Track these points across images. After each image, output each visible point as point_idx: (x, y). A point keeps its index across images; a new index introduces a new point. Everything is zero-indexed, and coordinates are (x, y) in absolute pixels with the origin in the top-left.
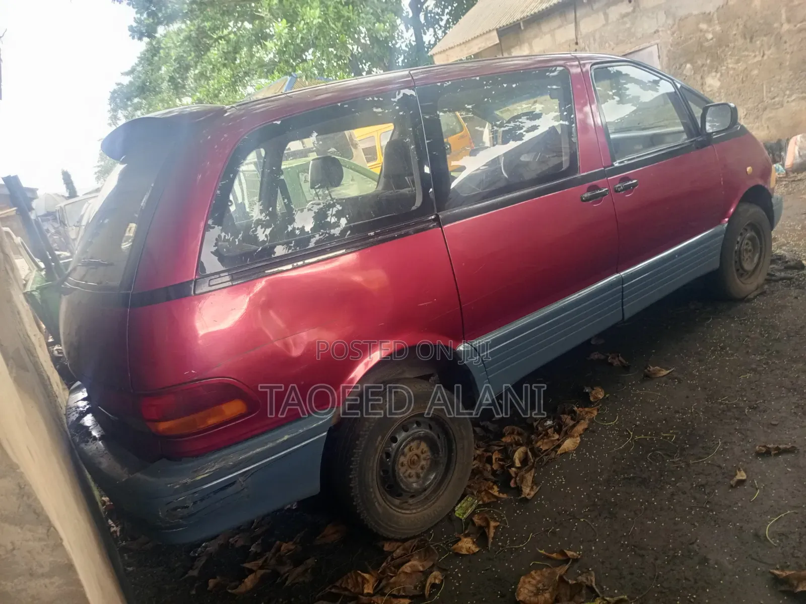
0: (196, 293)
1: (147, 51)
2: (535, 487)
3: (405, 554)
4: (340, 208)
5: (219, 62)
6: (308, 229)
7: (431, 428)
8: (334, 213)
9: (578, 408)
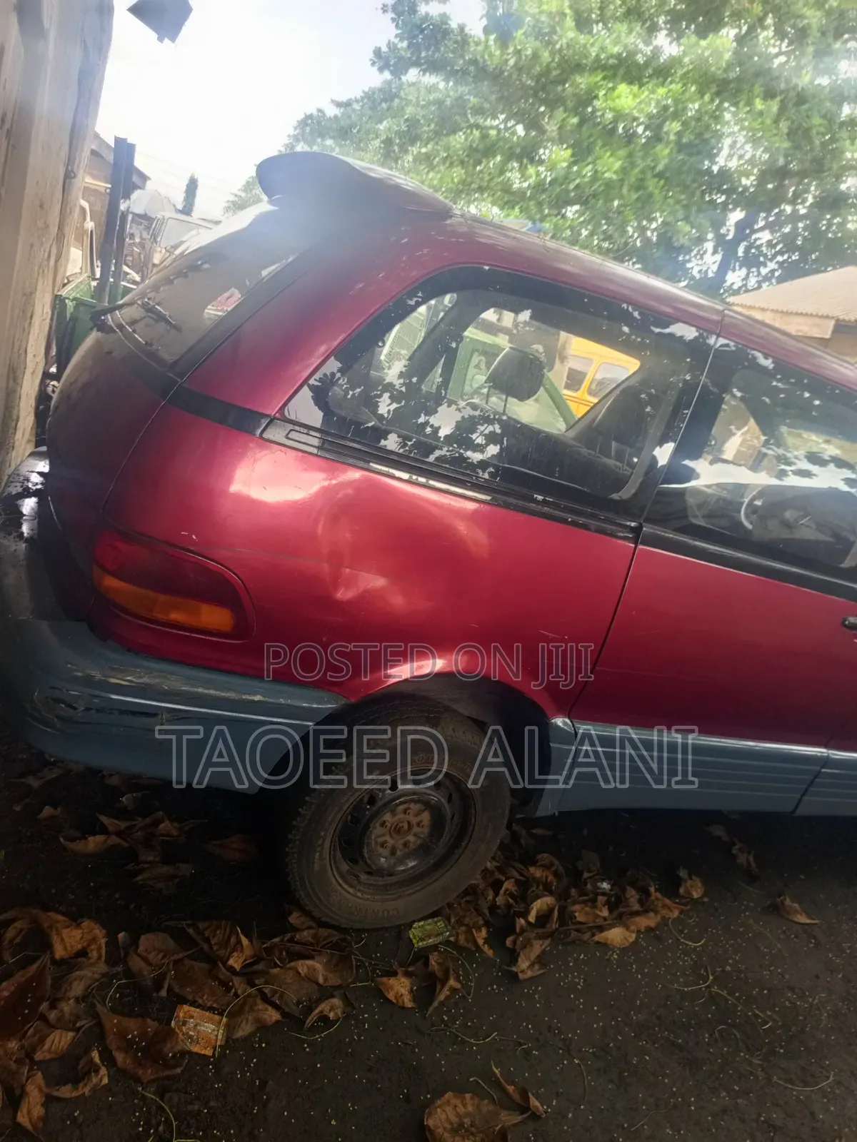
0: (264, 436)
1: (380, 90)
2: (537, 967)
3: (312, 944)
4: (498, 431)
5: (458, 155)
6: (443, 433)
7: (449, 801)
8: (487, 432)
9: (656, 890)
